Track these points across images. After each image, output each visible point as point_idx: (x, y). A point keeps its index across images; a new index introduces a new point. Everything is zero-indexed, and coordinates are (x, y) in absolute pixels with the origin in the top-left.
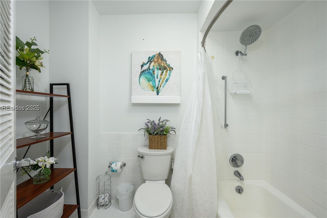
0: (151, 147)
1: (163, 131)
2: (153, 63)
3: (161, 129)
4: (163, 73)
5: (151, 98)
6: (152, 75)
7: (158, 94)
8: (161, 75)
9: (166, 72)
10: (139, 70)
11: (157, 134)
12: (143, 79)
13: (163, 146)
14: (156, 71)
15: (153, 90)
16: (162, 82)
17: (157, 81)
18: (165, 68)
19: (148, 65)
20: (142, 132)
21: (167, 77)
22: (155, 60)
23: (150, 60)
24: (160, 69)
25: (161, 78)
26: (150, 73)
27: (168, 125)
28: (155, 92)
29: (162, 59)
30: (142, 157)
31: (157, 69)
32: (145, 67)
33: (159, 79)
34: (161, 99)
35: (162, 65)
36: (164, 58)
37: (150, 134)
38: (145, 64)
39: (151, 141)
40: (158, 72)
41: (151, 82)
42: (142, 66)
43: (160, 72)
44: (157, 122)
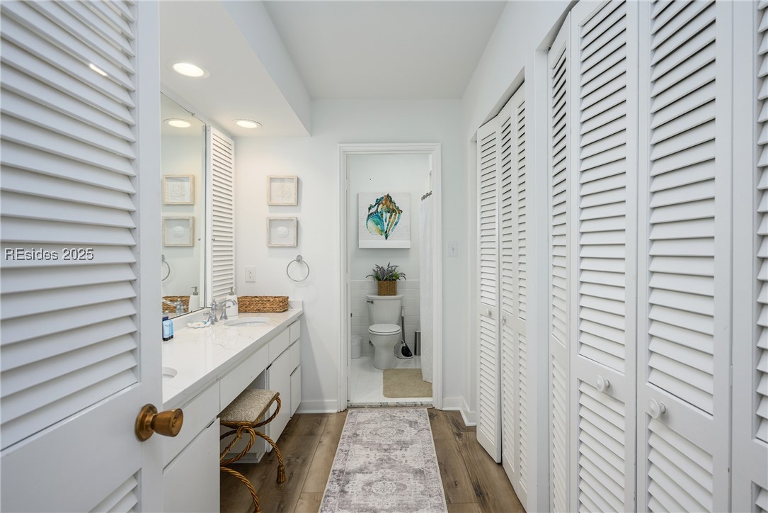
0: (380, 294)
1: (392, 276)
2: (381, 206)
3: (391, 274)
4: (391, 215)
5: (380, 242)
6: (380, 218)
7: (386, 238)
8: (390, 218)
9: (395, 215)
10: (367, 213)
11: (386, 279)
12: (371, 223)
13: (392, 292)
14: (384, 214)
15: (382, 235)
16: (391, 226)
17: (386, 224)
18: (394, 211)
19: (376, 207)
20: (371, 279)
21: (396, 220)
22: (384, 202)
23: (378, 202)
24: (389, 212)
25: (389, 221)
26: (378, 216)
27: (398, 271)
28: (384, 236)
29: (391, 201)
30: (372, 302)
31: (386, 212)
32: (373, 210)
33: (387, 222)
34: (390, 243)
35: (391, 207)
36: (393, 200)
37: (379, 280)
38: (373, 207)
39: (380, 287)
40: (386, 215)
41: (379, 226)
42: (370, 209)
43: (389, 215)
44: (386, 268)
